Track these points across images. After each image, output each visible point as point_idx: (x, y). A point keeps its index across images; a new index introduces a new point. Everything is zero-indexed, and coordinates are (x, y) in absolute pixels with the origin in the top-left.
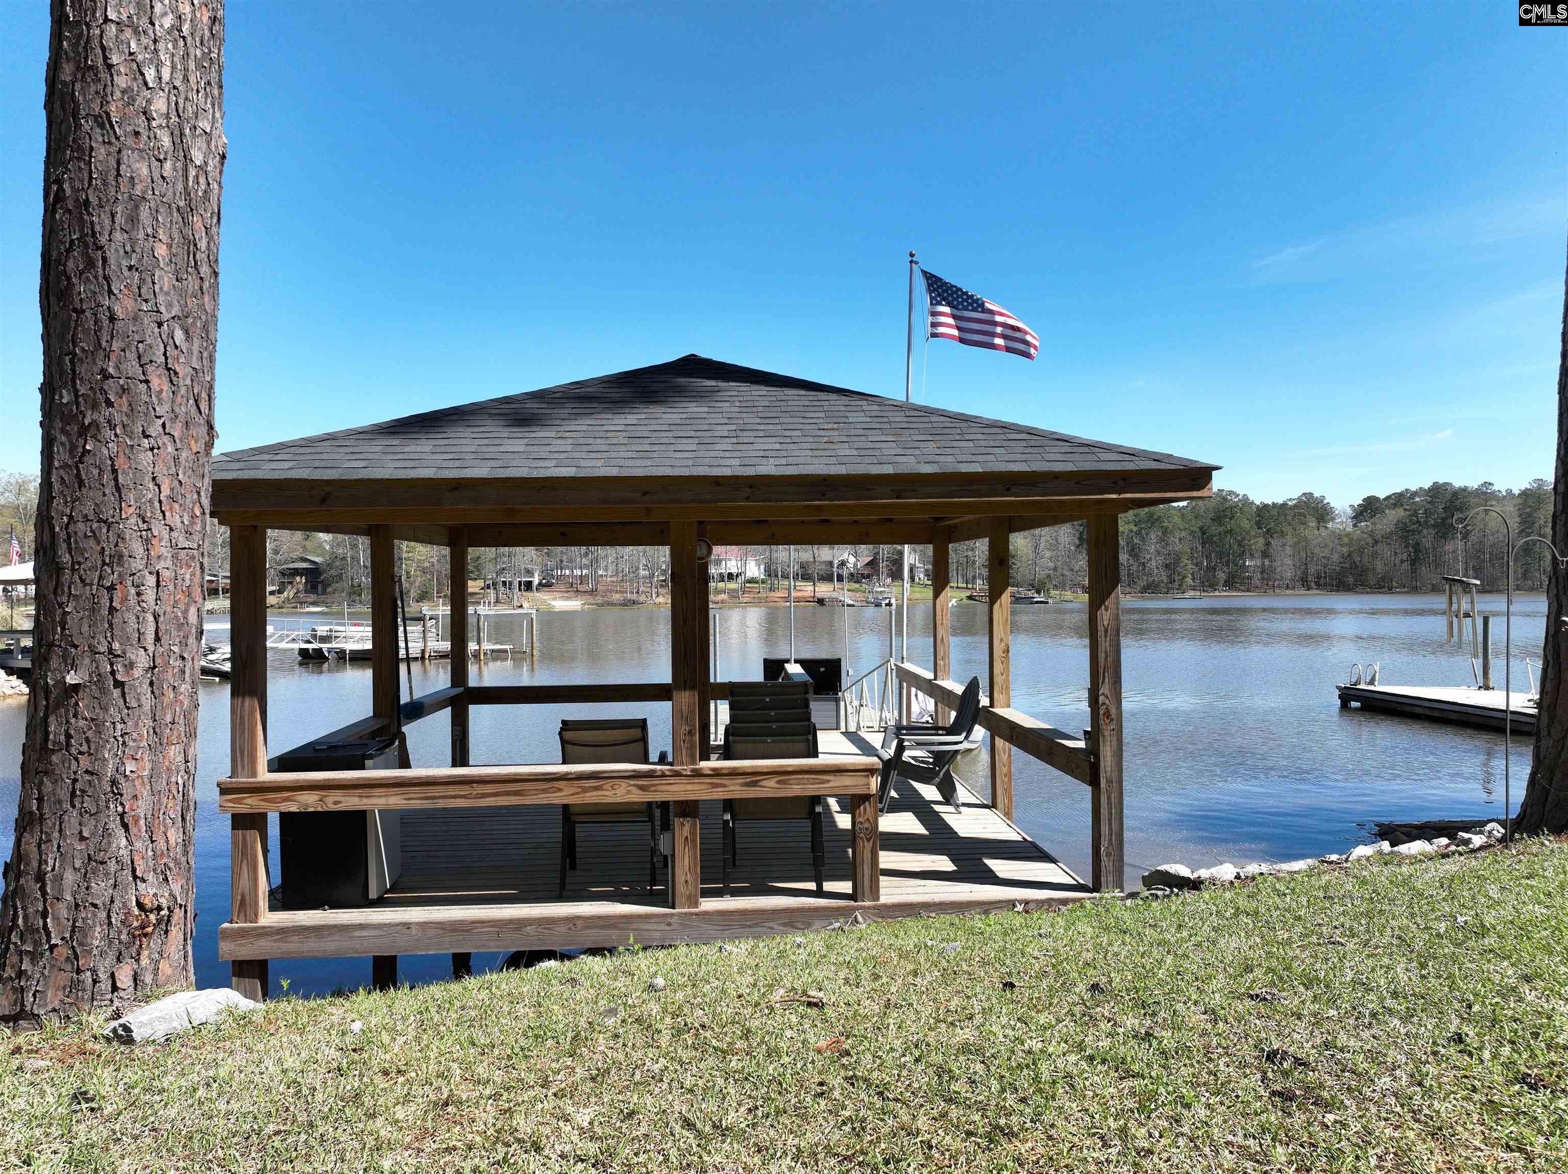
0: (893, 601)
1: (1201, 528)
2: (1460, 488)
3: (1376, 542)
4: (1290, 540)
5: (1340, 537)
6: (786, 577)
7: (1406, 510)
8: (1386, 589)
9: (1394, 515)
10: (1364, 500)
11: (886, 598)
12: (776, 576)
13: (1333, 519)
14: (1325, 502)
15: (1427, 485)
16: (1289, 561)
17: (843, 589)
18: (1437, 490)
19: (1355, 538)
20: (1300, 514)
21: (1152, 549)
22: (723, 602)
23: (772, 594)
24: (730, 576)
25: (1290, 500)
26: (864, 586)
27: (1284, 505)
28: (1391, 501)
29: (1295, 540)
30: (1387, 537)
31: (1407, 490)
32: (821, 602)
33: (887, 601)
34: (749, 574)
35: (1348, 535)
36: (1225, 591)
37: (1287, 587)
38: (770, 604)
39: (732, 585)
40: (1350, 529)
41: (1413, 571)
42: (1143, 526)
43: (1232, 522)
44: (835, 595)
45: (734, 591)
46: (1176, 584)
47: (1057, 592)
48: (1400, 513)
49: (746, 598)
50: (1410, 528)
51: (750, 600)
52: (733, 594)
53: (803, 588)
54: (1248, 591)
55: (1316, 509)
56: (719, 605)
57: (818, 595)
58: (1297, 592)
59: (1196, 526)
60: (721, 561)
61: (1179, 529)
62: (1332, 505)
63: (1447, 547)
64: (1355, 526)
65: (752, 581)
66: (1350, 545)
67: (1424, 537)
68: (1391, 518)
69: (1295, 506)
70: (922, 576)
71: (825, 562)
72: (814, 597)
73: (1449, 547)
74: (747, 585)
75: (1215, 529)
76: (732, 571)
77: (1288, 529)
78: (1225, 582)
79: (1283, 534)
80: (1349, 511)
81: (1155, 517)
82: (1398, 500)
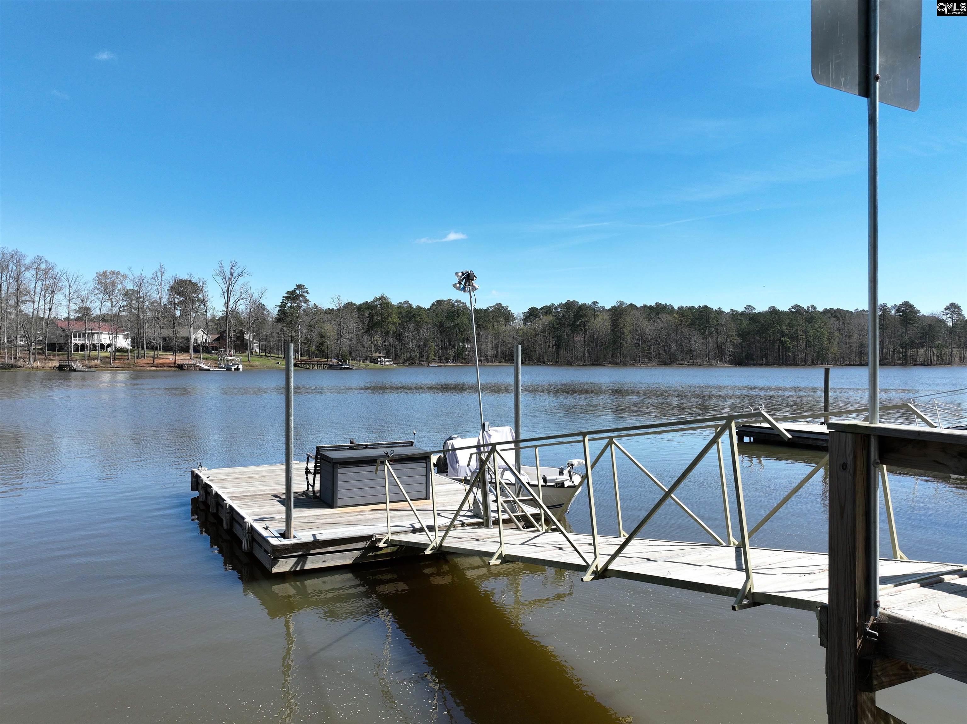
0: (240, 367)
1: (440, 323)
2: (582, 304)
3: (537, 335)
4: (491, 332)
5: (517, 331)
6: (151, 347)
7: (553, 316)
8: (541, 363)
9: (546, 319)
10: (530, 309)
11: (235, 364)
12: (143, 347)
13: (513, 321)
14: (509, 309)
15: (564, 302)
16: (489, 345)
17: (200, 358)
18: (569, 306)
19: (525, 331)
20: (496, 316)
21: (410, 335)
22: (96, 366)
23: (139, 361)
24: (102, 346)
25: (491, 307)
26: (214, 356)
27: (486, 311)
28: (544, 311)
29: (494, 332)
30: (543, 331)
31: (553, 304)
32: (181, 367)
33: (236, 367)
34: (119, 345)
35: (521, 330)
36: (454, 363)
37: (489, 361)
38: (138, 368)
39: (104, 354)
40: (522, 327)
41: (557, 352)
42: (404, 320)
43: (459, 320)
44: (192, 362)
45: (106, 358)
46: (424, 359)
47: (354, 362)
48: (550, 318)
49: (117, 364)
50: (556, 327)
51: (120, 365)
52: (105, 360)
53: (165, 357)
54: (466, 363)
55: (504, 314)
56: (93, 369)
57: (178, 362)
58: (494, 364)
59: (437, 320)
60: (93, 334)
61: (426, 322)
62: (512, 312)
63: (575, 338)
64: (525, 324)
65: (121, 350)
66: (522, 336)
67: (563, 332)
68: (544, 321)
69: (493, 311)
70: (258, 350)
71: (183, 337)
72: (175, 363)
73: (577, 338)
74: (117, 354)
75: (448, 324)
76: (103, 342)
77: (489, 325)
78: (455, 357)
79: (487, 328)
80: (522, 316)
81: (412, 314)
82: (548, 310)
